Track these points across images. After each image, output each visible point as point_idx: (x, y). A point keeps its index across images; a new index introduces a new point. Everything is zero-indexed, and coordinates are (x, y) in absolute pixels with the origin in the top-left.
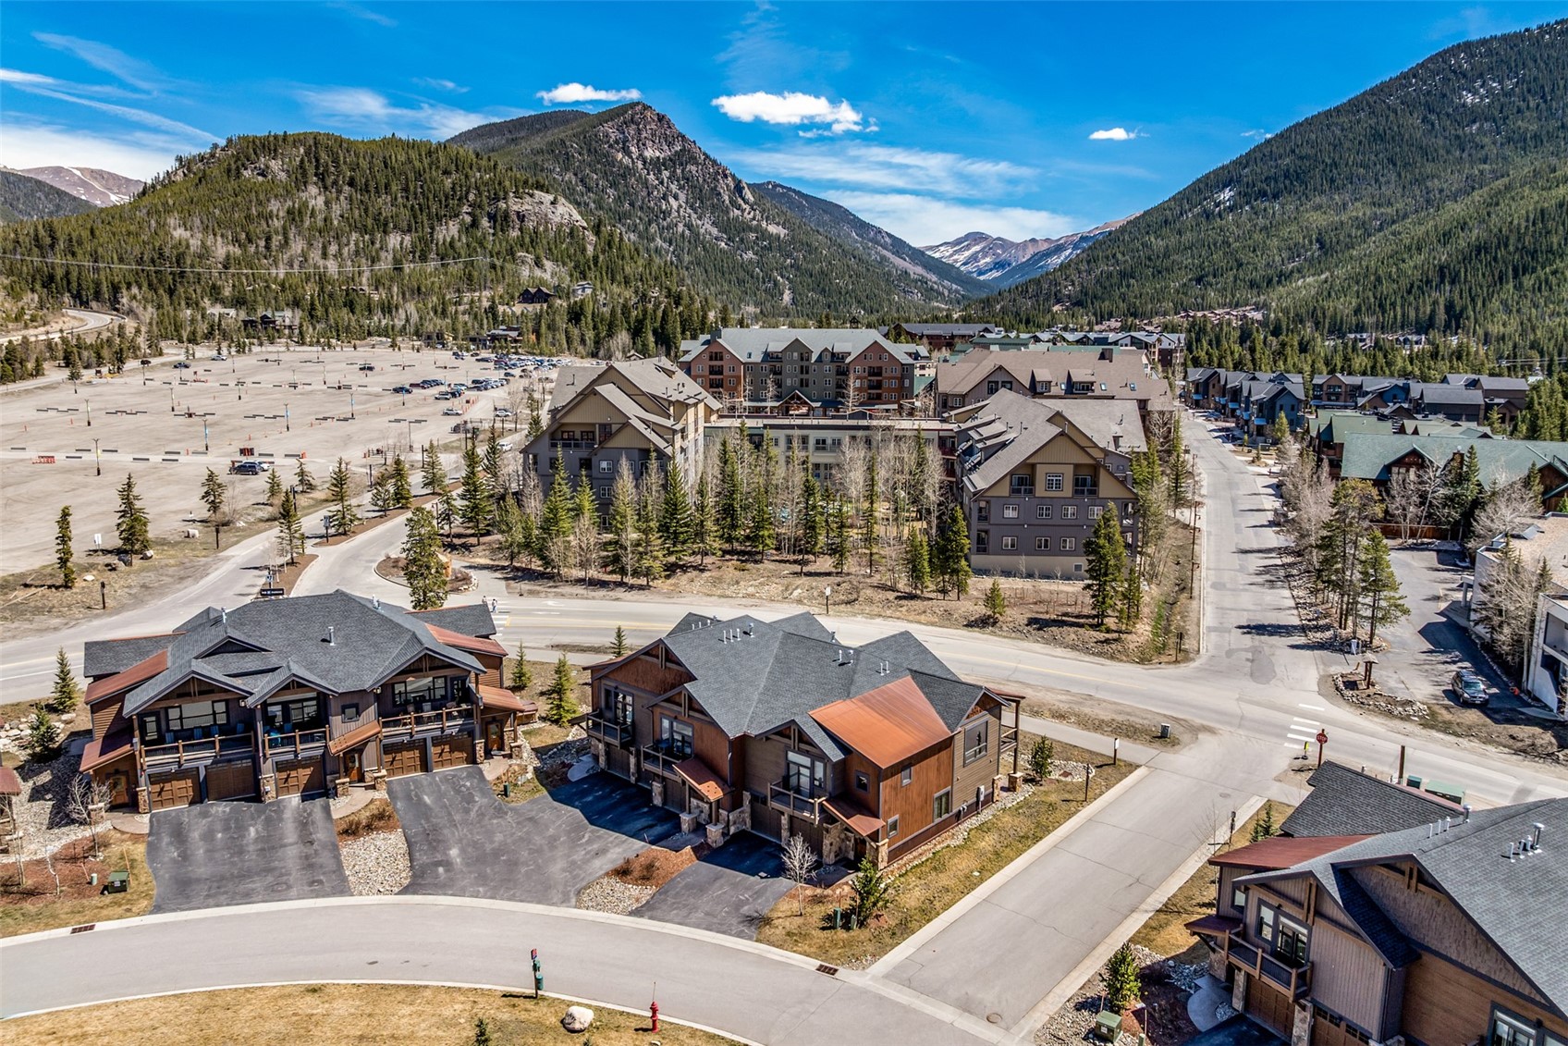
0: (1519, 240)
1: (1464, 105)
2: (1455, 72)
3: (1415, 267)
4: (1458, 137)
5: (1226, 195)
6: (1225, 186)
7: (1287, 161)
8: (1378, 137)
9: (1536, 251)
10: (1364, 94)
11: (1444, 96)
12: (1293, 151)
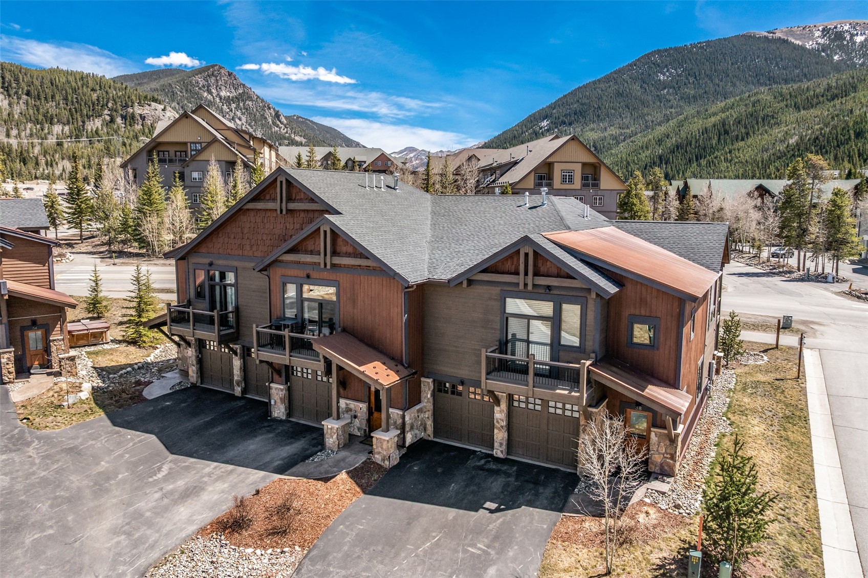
0: (696, 142)
1: (660, 80)
2: (654, 64)
3: (646, 157)
4: (658, 96)
5: (545, 123)
6: (545, 119)
7: (575, 106)
8: (619, 94)
9: (705, 147)
10: (611, 73)
11: (650, 75)
12: (578, 101)
